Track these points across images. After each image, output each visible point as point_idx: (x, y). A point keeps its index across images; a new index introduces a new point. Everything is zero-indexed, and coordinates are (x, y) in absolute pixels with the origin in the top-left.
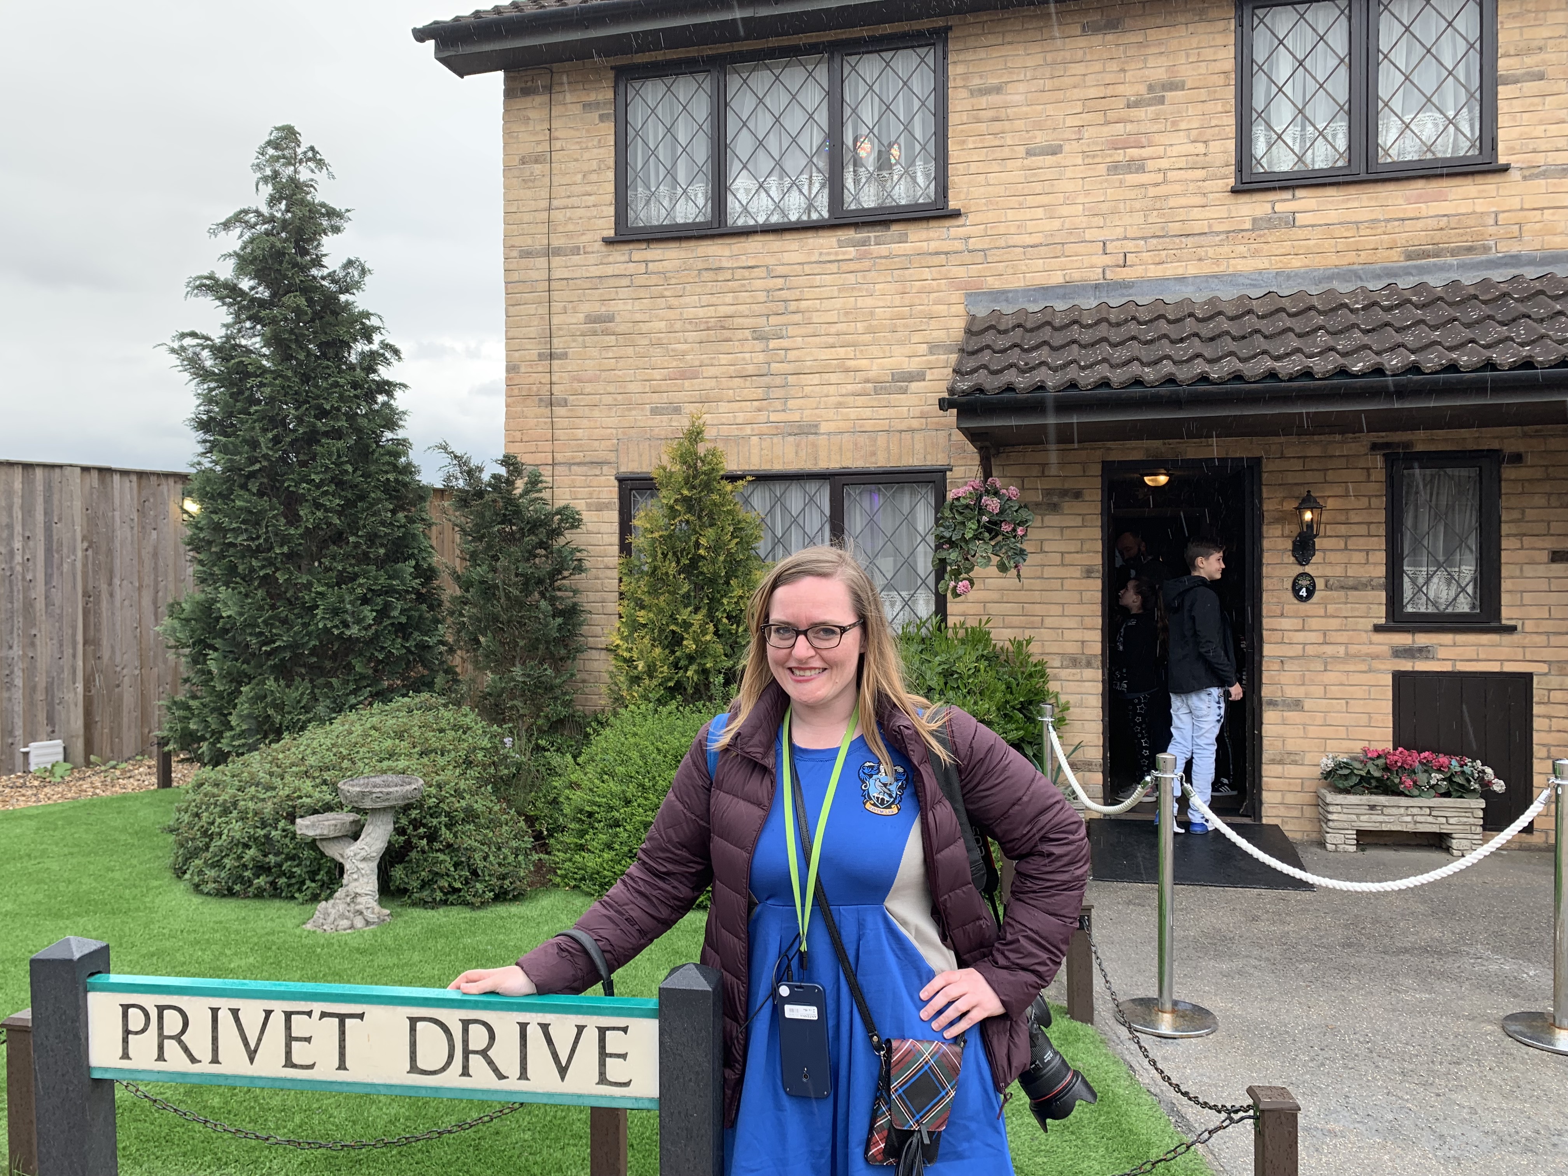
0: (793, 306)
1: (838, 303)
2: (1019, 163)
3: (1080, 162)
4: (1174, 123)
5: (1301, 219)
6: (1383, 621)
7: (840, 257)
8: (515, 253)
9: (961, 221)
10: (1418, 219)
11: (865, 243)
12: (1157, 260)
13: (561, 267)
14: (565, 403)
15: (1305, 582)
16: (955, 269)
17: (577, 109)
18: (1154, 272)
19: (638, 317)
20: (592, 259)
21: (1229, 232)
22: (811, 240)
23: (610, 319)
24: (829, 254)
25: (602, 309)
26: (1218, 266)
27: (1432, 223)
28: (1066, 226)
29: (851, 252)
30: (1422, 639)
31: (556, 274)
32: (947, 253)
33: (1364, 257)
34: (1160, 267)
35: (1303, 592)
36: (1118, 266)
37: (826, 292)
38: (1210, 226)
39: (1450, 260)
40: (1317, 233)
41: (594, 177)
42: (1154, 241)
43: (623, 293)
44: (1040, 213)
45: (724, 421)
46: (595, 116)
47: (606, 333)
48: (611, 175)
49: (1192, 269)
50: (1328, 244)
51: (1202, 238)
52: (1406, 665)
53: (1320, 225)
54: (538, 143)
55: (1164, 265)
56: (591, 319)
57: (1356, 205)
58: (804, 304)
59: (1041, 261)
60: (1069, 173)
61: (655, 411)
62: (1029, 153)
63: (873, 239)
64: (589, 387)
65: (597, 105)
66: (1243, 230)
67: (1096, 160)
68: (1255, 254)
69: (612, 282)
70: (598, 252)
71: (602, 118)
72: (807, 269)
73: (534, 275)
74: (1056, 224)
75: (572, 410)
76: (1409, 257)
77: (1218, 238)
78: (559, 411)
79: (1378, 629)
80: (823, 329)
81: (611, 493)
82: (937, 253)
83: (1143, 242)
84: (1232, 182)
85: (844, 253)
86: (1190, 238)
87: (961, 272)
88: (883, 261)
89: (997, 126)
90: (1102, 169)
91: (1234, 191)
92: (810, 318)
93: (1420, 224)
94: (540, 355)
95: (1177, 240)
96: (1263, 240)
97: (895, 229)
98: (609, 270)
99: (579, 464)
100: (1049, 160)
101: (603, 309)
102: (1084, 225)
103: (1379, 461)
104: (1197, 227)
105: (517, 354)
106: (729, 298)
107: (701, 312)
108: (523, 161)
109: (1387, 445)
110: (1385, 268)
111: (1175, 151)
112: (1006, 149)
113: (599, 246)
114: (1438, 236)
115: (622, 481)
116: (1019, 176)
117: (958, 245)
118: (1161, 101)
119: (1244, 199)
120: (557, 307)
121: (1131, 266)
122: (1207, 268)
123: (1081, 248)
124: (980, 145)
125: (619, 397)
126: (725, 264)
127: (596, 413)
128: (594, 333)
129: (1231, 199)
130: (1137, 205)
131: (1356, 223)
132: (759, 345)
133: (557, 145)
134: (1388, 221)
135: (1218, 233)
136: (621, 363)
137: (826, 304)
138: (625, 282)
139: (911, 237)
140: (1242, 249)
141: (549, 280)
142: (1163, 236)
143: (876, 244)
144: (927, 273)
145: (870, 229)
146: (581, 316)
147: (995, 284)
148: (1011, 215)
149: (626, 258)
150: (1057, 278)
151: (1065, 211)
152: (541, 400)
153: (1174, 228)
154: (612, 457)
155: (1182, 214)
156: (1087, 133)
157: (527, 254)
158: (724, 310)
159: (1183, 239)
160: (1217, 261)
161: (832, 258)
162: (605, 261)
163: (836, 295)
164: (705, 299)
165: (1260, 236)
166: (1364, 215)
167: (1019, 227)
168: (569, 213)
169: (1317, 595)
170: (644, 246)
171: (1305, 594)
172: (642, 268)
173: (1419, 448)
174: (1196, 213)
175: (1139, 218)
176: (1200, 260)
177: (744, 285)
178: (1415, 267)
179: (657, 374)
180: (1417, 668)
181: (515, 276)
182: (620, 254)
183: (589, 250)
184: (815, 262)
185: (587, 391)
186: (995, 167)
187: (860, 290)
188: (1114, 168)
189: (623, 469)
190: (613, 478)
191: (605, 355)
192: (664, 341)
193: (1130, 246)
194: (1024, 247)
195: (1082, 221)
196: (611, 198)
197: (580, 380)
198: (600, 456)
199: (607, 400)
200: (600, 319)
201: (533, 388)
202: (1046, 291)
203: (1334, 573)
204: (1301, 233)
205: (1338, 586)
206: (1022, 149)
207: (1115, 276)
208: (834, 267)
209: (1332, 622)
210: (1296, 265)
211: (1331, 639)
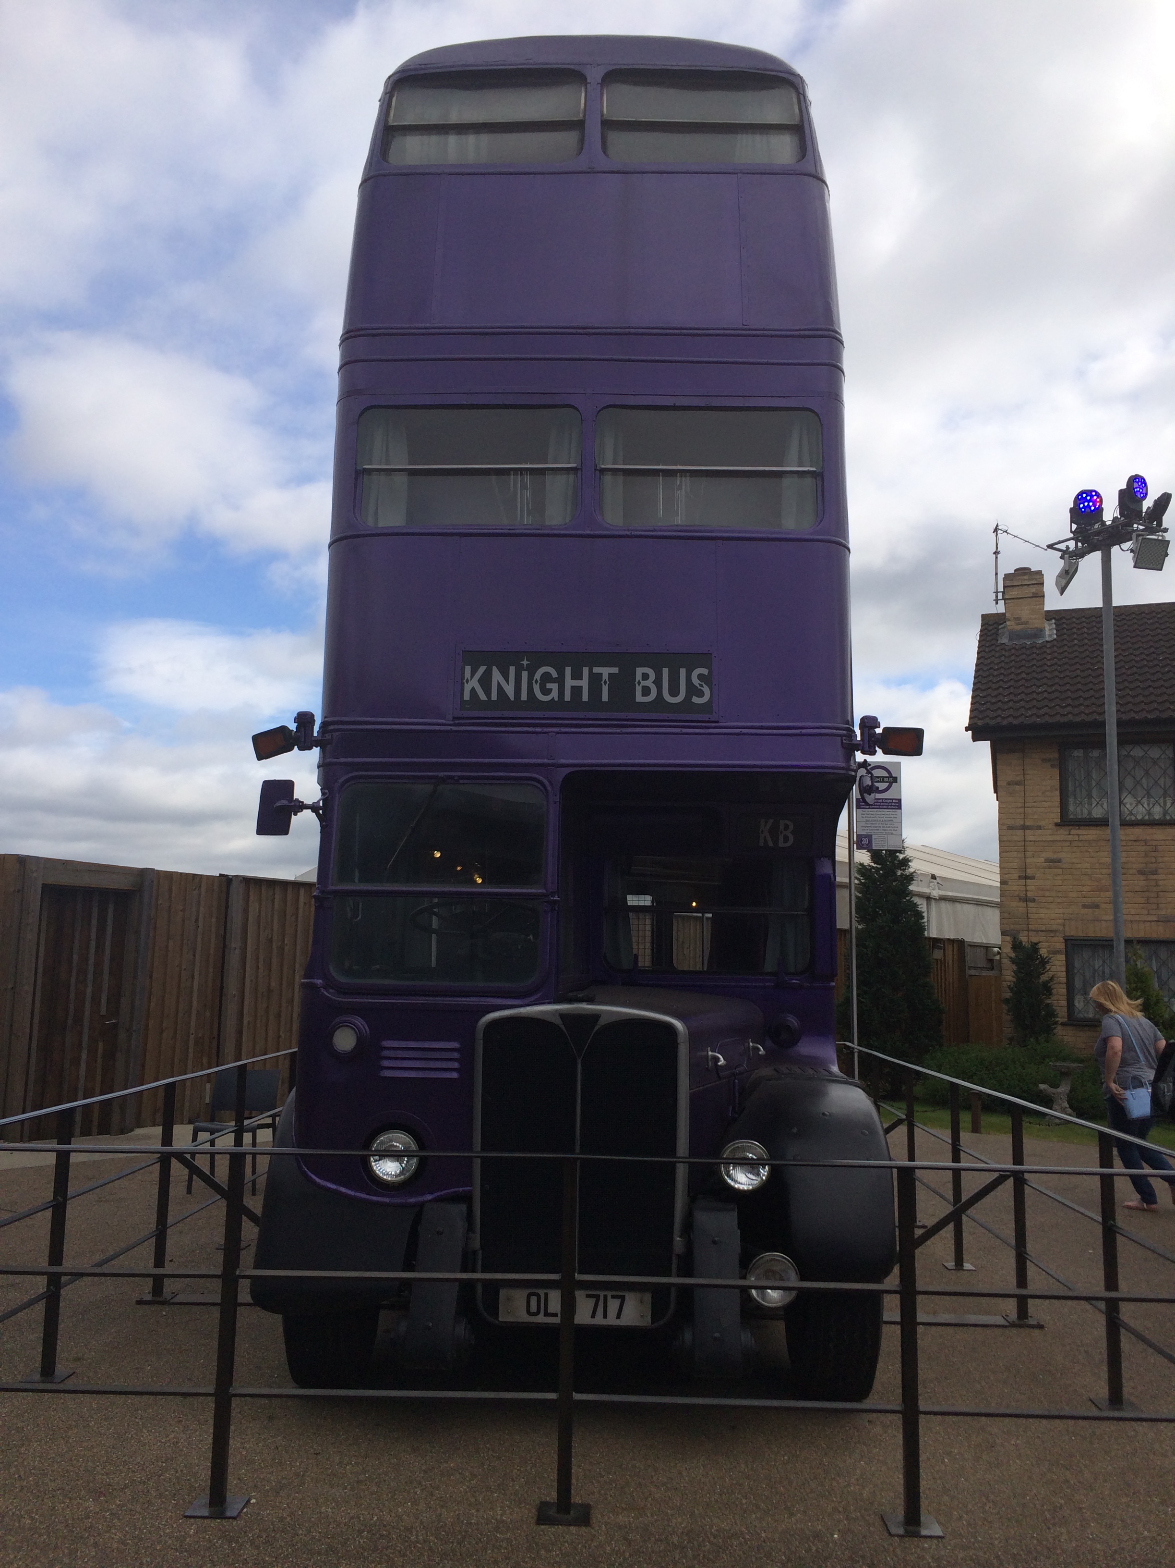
0: (1160, 859)
8: (1005, 827)
13: (1031, 835)
14: (1034, 900)
17: (1038, 761)
19: (1074, 861)
23: (1059, 861)
25: (1056, 856)
31: (1028, 839)
41: (1048, 794)
43: (1066, 849)
46: (1048, 765)
47: (1056, 868)
48: (1058, 793)
54: (1017, 776)
56: (1048, 861)
58: (1166, 859)
61: (1084, 906)
64: (1047, 894)
65: (1050, 760)
69: (1059, 844)
71: (1052, 766)
73: (1016, 838)
75: (1038, 904)
78: (1031, 904)
92: (1170, 866)
94: (1019, 876)
98: (1057, 838)
99: (1042, 931)
105: (1006, 876)
108: (1009, 784)
115: (1067, 940)
120: (1028, 854)
125: (1064, 899)
127: (1051, 906)
128: (1050, 868)
132: (1143, 877)
133: (1027, 777)
136: (1065, 883)
138: (1067, 844)
146: (1042, 860)
152: (1020, 899)
154: (1061, 928)
157: (1010, 828)
168: (1035, 809)
172: (1076, 838)
179: (1085, 889)
181: (1005, 839)
183: (1048, 828)
185: (1045, 895)
190: (1062, 939)
191: (1056, 878)
192: (1089, 873)
196: (1058, 804)
197: (1042, 890)
198: (1054, 927)
199: (1059, 900)
200: (1054, 862)
201: (1017, 893)
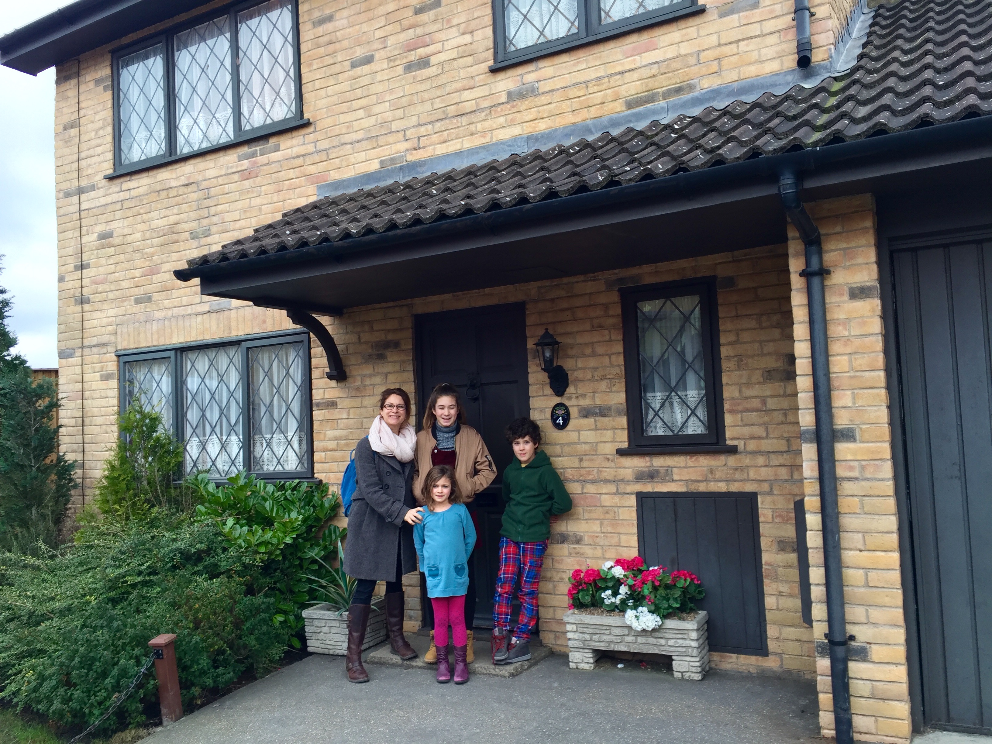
0: (213, 210)
1: (239, 204)
2: (346, 75)
3: (385, 66)
4: (448, 21)
5: (544, 87)
6: (625, 445)
7: (239, 169)
8: (62, 195)
9: (311, 129)
10: (633, 70)
11: (253, 155)
12: (442, 139)
13: (85, 201)
14: (89, 301)
15: (560, 412)
16: (310, 168)
17: (91, 85)
18: (441, 150)
19: (126, 231)
20: (101, 192)
21: (491, 107)
22: (221, 159)
23: (111, 235)
24: (232, 167)
26: (484, 137)
27: (646, 72)
28: (379, 121)
29: (246, 164)
30: (659, 462)
31: (83, 207)
32: (303, 156)
33: (593, 112)
34: (444, 145)
36: (416, 149)
37: (232, 197)
38: (477, 104)
39: (662, 103)
40: (557, 96)
41: (100, 133)
42: (438, 124)
43: (118, 214)
44: (361, 113)
45: (176, 304)
46: (101, 88)
47: (109, 246)
48: (110, 129)
49: (467, 144)
50: (566, 106)
51: (472, 116)
52: (648, 488)
53: (558, 89)
54: (72, 113)
55: (447, 144)
56: (101, 237)
57: (584, 66)
58: (220, 208)
59: (364, 153)
60: (379, 77)
61: (138, 301)
62: (354, 66)
63: (258, 152)
64: (101, 288)
65: (103, 80)
66: (500, 104)
67: (398, 63)
68: (511, 124)
69: (110, 208)
70: (104, 187)
71: (105, 89)
72: (220, 180)
73: (72, 209)
74: (372, 120)
75: (92, 305)
76: (628, 107)
77: (484, 114)
78: (87, 307)
79: (621, 452)
80: (232, 226)
81: (112, 366)
82: (298, 157)
83: (430, 127)
84: (491, 63)
85: (242, 165)
86: (464, 117)
87: (312, 169)
88: (265, 168)
89: (332, 48)
90: (400, 70)
91: (494, 71)
92: (223, 219)
93: (635, 75)
94: (76, 266)
95: (455, 121)
96: (515, 110)
97: (273, 141)
98: (109, 199)
99: (95, 346)
100: (366, 69)
101: (108, 228)
102: (390, 119)
103: (615, 297)
104: (469, 106)
105: (63, 268)
106: (175, 210)
107: (160, 223)
108: (65, 129)
109: (621, 280)
110: (611, 119)
111: (450, 45)
112: (337, 66)
113: (104, 182)
114: (651, 84)
115: (119, 357)
116: (346, 86)
117: (311, 148)
119: (501, 76)
120: (84, 230)
121: (424, 148)
122: (478, 141)
123: (391, 138)
124: (321, 65)
125: (117, 293)
126: (173, 184)
127: (105, 306)
128: (103, 248)
129: (491, 78)
130: (426, 96)
131: (585, 82)
132: (195, 243)
133: (82, 113)
134: (611, 76)
135: (483, 110)
136: (119, 267)
137: (233, 206)
138: (118, 206)
139: (282, 147)
140: (502, 120)
141: (80, 211)
142: (445, 118)
143: (261, 155)
144: (292, 174)
145: (256, 144)
146: (96, 235)
147: (335, 176)
148: (343, 118)
149: (118, 189)
150: (375, 166)
151: (377, 109)
152: (76, 300)
153: (452, 110)
154: (113, 339)
155: (455, 98)
156: (391, 41)
157: (68, 195)
158: (173, 219)
159: (459, 119)
160: (483, 133)
161: (234, 170)
162: (108, 192)
163: (237, 199)
164: (164, 212)
165: (513, 107)
166: (592, 74)
167: (348, 127)
168: (88, 161)
169: (572, 423)
170: (128, 178)
171: (561, 422)
172: (128, 195)
173: (648, 280)
174: (467, 95)
175: (427, 106)
176: (472, 134)
177: (184, 199)
178: (635, 114)
179: (137, 273)
180: (656, 490)
181: (62, 211)
182: (115, 186)
183: (99, 186)
184: (225, 175)
185: (100, 290)
186: (332, 81)
187: (253, 192)
188: (409, 68)
189: (119, 348)
190: (113, 354)
191: (109, 262)
192: (141, 248)
193: (422, 130)
194: (352, 143)
195: (389, 116)
196: (111, 145)
197: (97, 284)
198: (105, 339)
199: (111, 295)
200: (105, 236)
201: (72, 292)
202: (369, 177)
203: (586, 402)
204: (544, 99)
205: (586, 413)
206: (348, 64)
207: (412, 157)
208: (236, 177)
209: (585, 448)
210: (542, 126)
211: (585, 464)
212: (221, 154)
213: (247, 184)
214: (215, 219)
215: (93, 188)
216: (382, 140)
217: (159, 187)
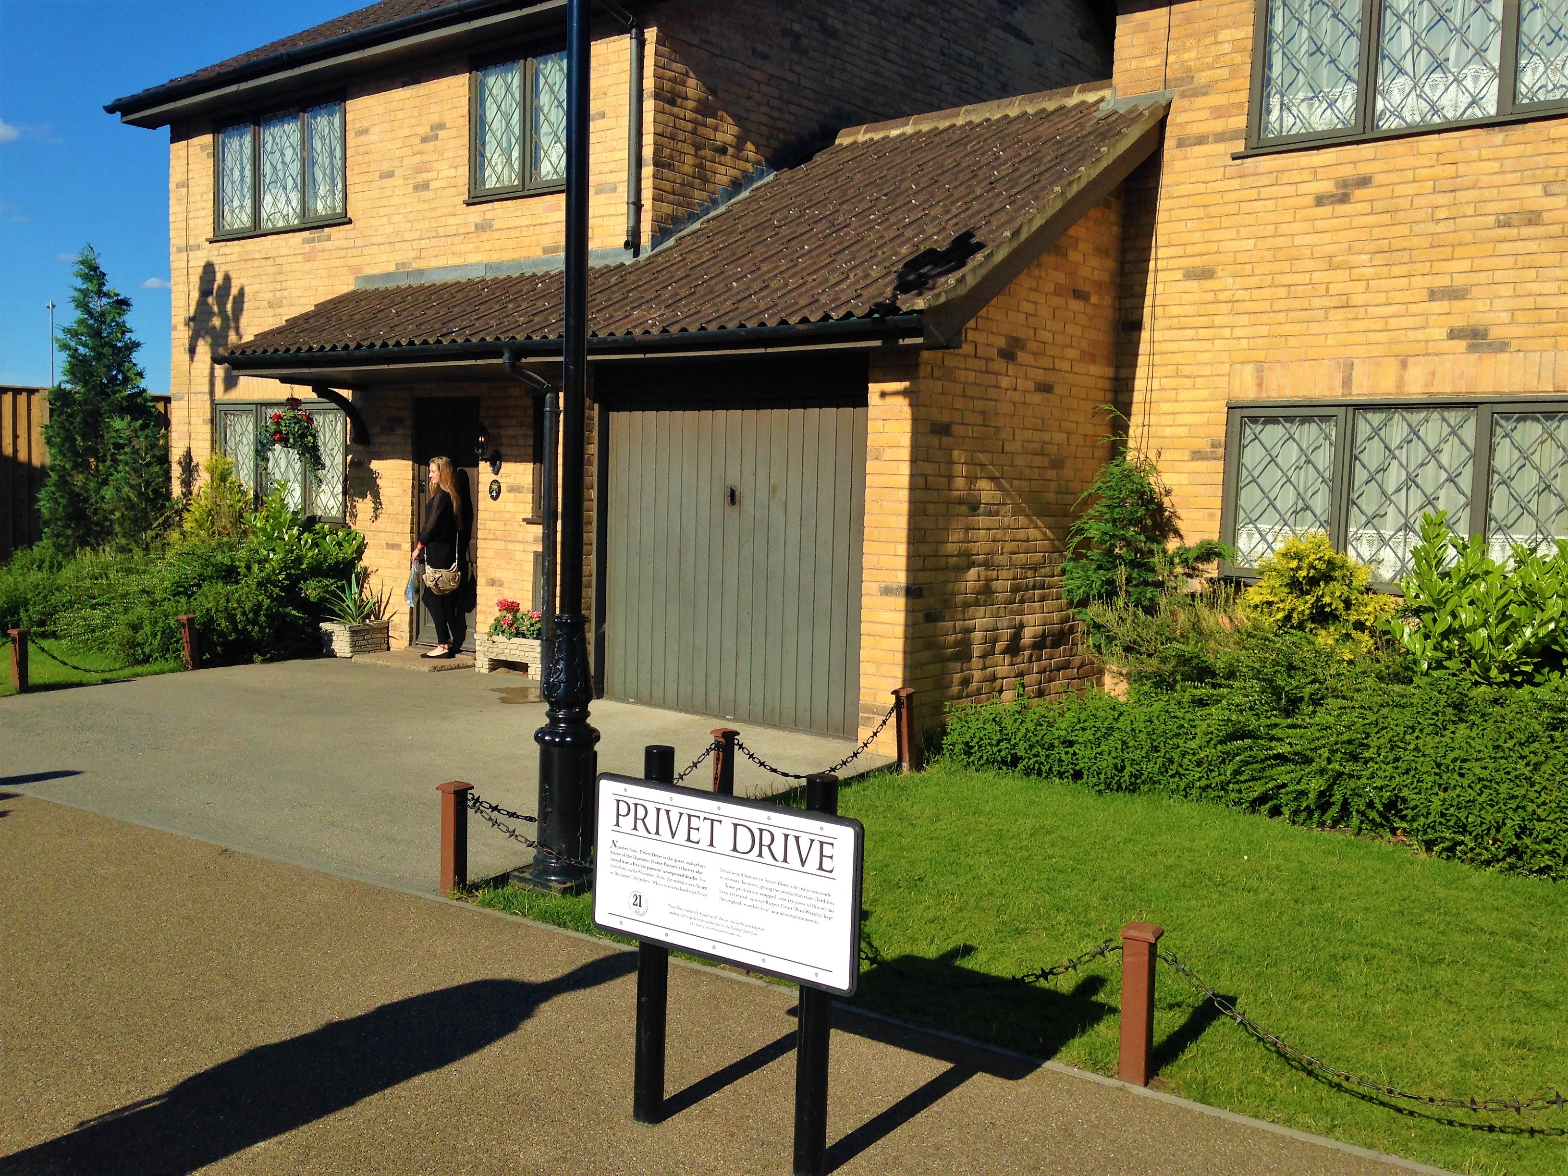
0: (284, 285)
1: (302, 283)
2: (376, 184)
3: (401, 182)
4: (442, 154)
5: (497, 225)
6: (530, 516)
7: (302, 251)
8: (175, 250)
9: (352, 226)
10: (548, 224)
11: (313, 241)
12: (435, 254)
13: (192, 259)
15: (495, 487)
16: (350, 260)
17: (198, 148)
18: (434, 263)
20: (204, 252)
21: (465, 233)
22: (290, 239)
24: (297, 248)
26: (461, 258)
27: (554, 227)
28: (396, 230)
29: (307, 247)
31: (191, 264)
32: (346, 248)
33: (526, 252)
34: (437, 259)
35: (494, 494)
36: (419, 258)
37: (297, 275)
38: (457, 229)
40: (504, 234)
41: (204, 197)
42: (433, 241)
44: (385, 220)
46: (205, 154)
48: (212, 195)
49: (451, 261)
50: (510, 243)
51: (454, 238)
53: (505, 229)
54: (183, 172)
57: (521, 213)
58: (289, 283)
59: (385, 254)
60: (397, 191)
62: (381, 177)
63: (316, 238)
65: (207, 146)
66: (471, 232)
67: (409, 182)
68: (477, 250)
70: (207, 248)
71: (208, 154)
72: (290, 259)
73: (182, 264)
74: (391, 228)
76: (544, 253)
77: (460, 238)
79: (527, 521)
80: (297, 301)
81: (207, 413)
82: (342, 248)
83: (428, 241)
84: (466, 197)
85: (305, 248)
86: (449, 238)
87: (352, 262)
88: (320, 253)
89: (367, 157)
90: (410, 188)
91: (468, 203)
92: (291, 293)
94: (185, 318)
95: (443, 240)
96: (479, 240)
97: (326, 231)
100: (389, 182)
101: (209, 287)
102: (403, 230)
103: (530, 402)
104: (452, 230)
105: (176, 318)
106: (258, 279)
110: (537, 261)
111: (443, 174)
112: (371, 174)
113: (207, 243)
114: (557, 237)
115: (217, 404)
116: (375, 194)
117: (351, 243)
118: (436, 137)
119: (472, 209)
120: (191, 286)
121: (423, 258)
123: (403, 245)
124: (360, 172)
126: (257, 255)
129: (466, 209)
130: (426, 214)
131: (521, 227)
132: (271, 312)
133: (191, 174)
134: (535, 225)
135: (460, 235)
137: (298, 284)
139: (332, 237)
140: (471, 246)
141: (189, 267)
142: (437, 237)
143: (318, 242)
144: (338, 262)
145: (317, 231)
147: (368, 271)
148: (373, 222)
149: (216, 252)
150: (392, 268)
151: (396, 219)
152: (185, 349)
153: (441, 231)
154: (212, 388)
155: (443, 221)
156: (406, 161)
157: (179, 250)
158: (256, 288)
159: (446, 239)
160: (459, 254)
161: (298, 251)
162: (210, 254)
163: (301, 277)
165: (478, 237)
166: (525, 221)
167: (376, 230)
168: (195, 221)
169: (502, 496)
170: (224, 243)
171: (496, 495)
174: (451, 220)
175: (427, 224)
176: (454, 254)
178: (549, 260)
182: (215, 249)
184: (292, 254)
186: (367, 187)
187: (312, 274)
188: (416, 188)
189: (217, 397)
193: (423, 244)
194: (378, 245)
195: (402, 226)
196: (211, 211)
198: (206, 388)
201: (182, 341)
202: (388, 276)
203: (510, 481)
204: (496, 235)
205: (511, 490)
206: (378, 174)
207: (417, 265)
208: (300, 258)
209: (508, 515)
210: (495, 257)
211: (508, 528)
212: (291, 234)
213: (308, 266)
214: (286, 293)
215: (198, 247)
216: (397, 246)
217: (246, 257)
